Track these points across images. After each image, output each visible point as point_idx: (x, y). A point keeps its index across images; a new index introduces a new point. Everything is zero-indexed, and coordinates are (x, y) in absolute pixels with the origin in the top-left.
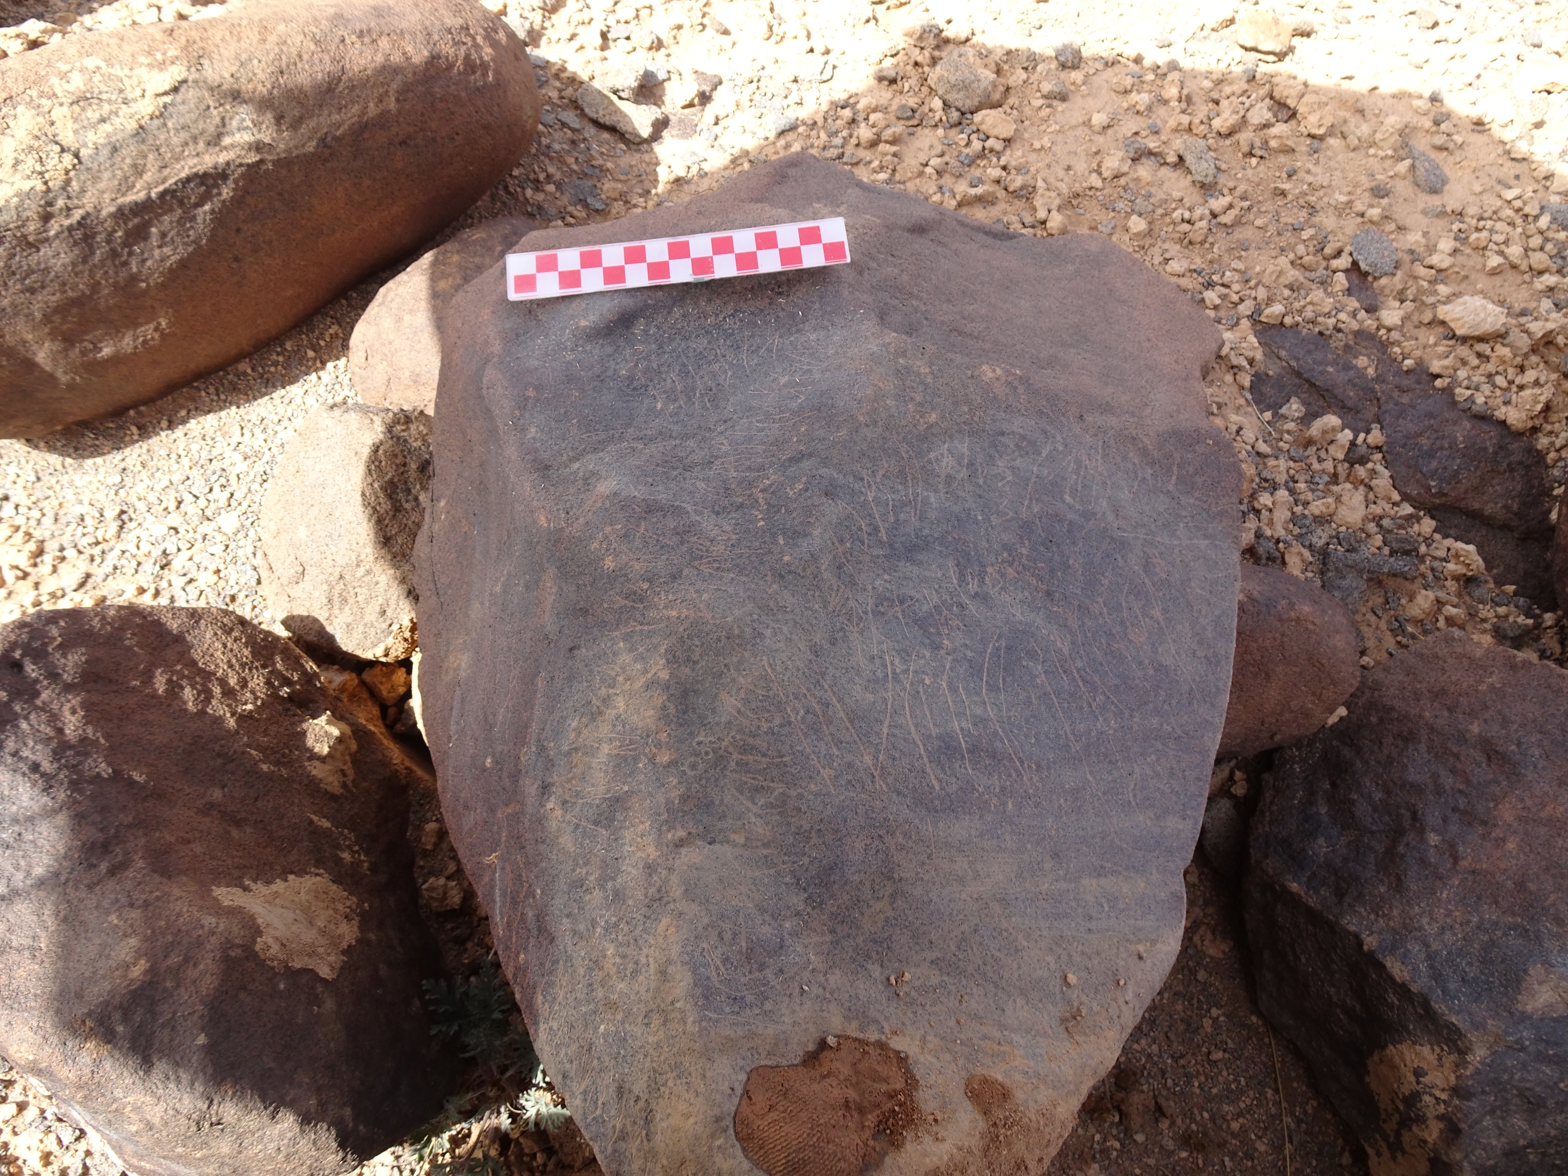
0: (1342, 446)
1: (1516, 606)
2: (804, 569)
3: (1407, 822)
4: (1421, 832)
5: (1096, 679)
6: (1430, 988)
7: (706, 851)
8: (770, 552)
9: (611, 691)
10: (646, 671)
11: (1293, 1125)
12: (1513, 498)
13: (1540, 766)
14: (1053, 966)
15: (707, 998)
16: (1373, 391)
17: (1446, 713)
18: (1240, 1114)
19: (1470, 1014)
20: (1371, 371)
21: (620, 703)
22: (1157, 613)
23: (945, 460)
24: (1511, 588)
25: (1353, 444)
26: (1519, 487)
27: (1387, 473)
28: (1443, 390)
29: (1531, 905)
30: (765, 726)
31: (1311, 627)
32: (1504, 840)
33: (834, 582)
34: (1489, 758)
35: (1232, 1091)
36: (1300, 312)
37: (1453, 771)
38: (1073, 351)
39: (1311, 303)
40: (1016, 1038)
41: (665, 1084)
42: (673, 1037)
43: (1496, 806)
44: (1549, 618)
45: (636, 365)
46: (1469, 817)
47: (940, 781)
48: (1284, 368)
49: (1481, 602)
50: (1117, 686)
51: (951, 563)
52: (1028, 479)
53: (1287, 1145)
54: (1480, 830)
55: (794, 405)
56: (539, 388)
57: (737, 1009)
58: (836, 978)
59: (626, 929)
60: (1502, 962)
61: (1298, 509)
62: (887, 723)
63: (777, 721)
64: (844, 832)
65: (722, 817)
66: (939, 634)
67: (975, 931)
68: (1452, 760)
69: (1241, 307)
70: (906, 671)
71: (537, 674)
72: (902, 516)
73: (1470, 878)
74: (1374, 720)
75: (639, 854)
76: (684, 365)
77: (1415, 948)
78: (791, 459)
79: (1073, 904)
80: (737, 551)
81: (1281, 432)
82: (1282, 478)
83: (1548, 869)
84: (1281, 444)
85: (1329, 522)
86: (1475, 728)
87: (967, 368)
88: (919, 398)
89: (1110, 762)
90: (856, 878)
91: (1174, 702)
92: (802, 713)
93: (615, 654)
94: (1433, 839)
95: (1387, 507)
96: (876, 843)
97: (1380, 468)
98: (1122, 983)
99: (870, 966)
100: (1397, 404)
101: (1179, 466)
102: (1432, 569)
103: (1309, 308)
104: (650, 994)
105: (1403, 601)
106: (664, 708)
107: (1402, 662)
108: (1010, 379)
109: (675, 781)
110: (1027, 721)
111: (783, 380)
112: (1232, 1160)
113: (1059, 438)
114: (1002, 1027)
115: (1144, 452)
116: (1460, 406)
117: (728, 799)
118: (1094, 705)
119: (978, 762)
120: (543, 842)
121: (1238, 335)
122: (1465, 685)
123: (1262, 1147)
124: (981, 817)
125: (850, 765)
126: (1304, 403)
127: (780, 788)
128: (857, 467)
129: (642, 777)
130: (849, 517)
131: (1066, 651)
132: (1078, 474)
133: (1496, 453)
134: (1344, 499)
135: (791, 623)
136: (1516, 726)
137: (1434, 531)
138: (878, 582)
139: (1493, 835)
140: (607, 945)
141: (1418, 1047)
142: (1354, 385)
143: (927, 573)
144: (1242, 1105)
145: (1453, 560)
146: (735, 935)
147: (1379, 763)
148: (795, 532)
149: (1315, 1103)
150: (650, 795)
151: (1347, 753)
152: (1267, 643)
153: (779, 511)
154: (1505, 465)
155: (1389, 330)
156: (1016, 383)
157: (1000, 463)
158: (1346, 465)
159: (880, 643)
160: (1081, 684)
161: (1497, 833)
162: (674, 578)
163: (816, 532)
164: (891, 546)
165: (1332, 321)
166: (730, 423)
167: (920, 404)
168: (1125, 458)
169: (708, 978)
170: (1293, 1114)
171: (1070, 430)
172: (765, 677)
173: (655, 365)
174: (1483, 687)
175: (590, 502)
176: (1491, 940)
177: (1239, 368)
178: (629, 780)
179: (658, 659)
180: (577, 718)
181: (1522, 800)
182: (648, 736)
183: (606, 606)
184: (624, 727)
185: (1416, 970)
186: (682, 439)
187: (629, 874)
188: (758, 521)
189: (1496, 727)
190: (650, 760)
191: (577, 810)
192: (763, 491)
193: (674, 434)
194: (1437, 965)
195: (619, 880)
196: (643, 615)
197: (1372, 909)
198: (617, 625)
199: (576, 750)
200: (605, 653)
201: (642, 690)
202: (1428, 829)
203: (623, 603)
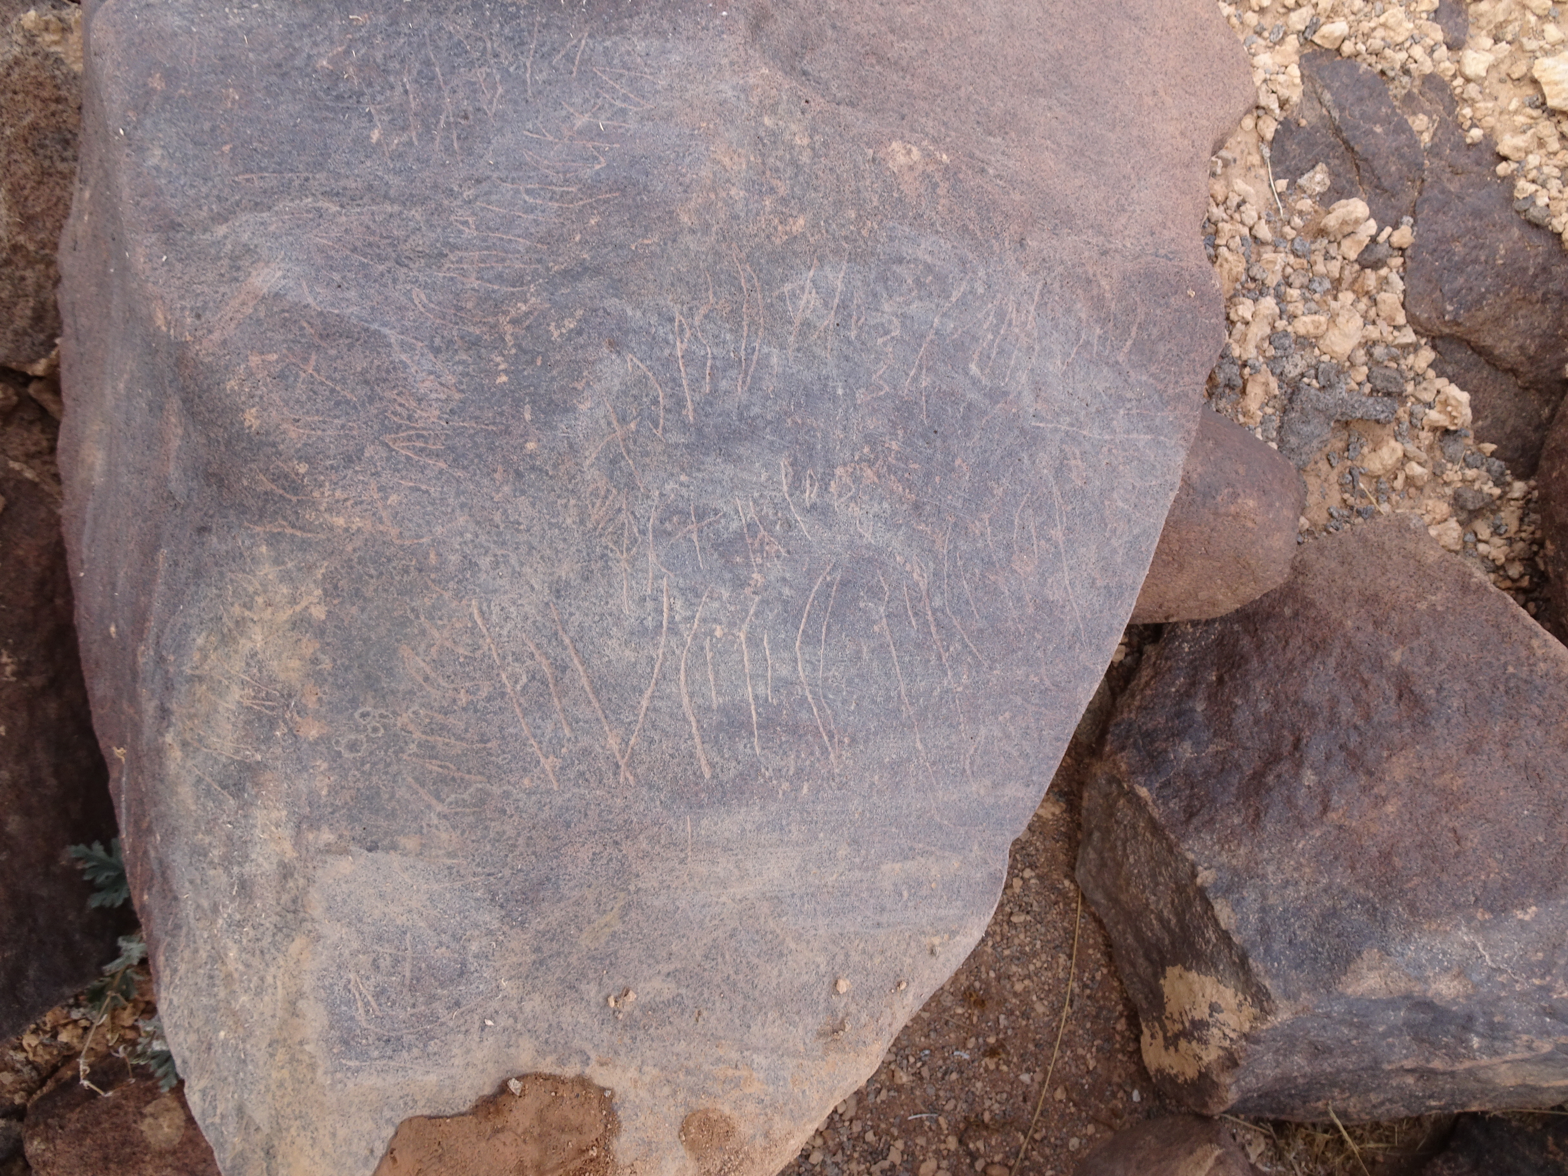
0: (1360, 242)
1: (1488, 471)
2: (555, 466)
3: (1286, 747)
4: (1298, 765)
5: (955, 622)
6: (1253, 944)
7: (362, 861)
8: (507, 432)
9: (247, 613)
10: (293, 601)
11: (1077, 990)
12: (1533, 338)
13: (1454, 721)
14: (823, 968)
15: (346, 1043)
16: (1420, 167)
17: (1370, 628)
18: (1028, 976)
19: (1286, 981)
20: (1426, 138)
21: (257, 638)
22: (1058, 533)
23: (805, 297)
24: (1489, 447)
25: (1374, 240)
26: (1545, 325)
27: (1400, 285)
28: (1503, 178)
29: (1389, 883)
30: (463, 698)
31: (1250, 524)
32: (1384, 800)
33: (602, 484)
34: (1400, 697)
35: (1025, 954)
36: (1367, 36)
37: (1356, 700)
38: (1042, 101)
39: (1384, 25)
40: (759, 1059)
42: (299, 1081)
43: (1389, 757)
44: (1519, 488)
45: (347, 52)
46: (1355, 761)
47: (712, 766)
48: (1322, 117)
49: (1452, 461)
50: (981, 631)
51: (783, 462)
52: (923, 336)
53: (1067, 1008)
54: (1363, 780)
55: (587, 173)
56: (171, 76)
57: (389, 1053)
58: (534, 1004)
59: (252, 933)
60: (1338, 936)
61: (1281, 324)
62: (649, 693)
63: (484, 693)
64: (566, 839)
65: (393, 815)
66: (748, 565)
67: (732, 936)
68: (1359, 685)
69: (1294, 17)
70: (689, 619)
71: (156, 548)
72: (724, 384)
73: (1335, 832)
74: (1288, 611)
75: (272, 845)
76: (428, 63)
77: (1250, 895)
78: (565, 273)
79: (865, 895)
80: (457, 423)
81: (1291, 211)
82: (1273, 280)
83: (1421, 846)
84: (1287, 229)
85: (1313, 346)
86: (1397, 656)
87: (868, 145)
88: (783, 190)
89: (951, 726)
90: (576, 893)
91: (1051, 647)
92: (524, 679)
93: (254, 560)
94: (1309, 777)
95: (1386, 330)
96: (609, 850)
97: (1395, 278)
98: (903, 986)
99: (583, 987)
100: (1443, 191)
101: (1140, 327)
102: (1411, 414)
103: (1380, 33)
104: (276, 1022)
105: (1365, 450)
106: (315, 661)
107: (1341, 543)
108: (930, 168)
109: (325, 766)
110: (850, 682)
111: (581, 121)
112: (1007, 1018)
113: (981, 273)
114: (743, 1047)
115: (1098, 303)
116: (1516, 205)
117: (402, 792)
118: (945, 656)
119: (769, 740)
120: (161, 781)
121: (1279, 59)
122: (1403, 596)
123: (1040, 1008)
124: (762, 808)
125: (586, 752)
126: (1334, 174)
127: (478, 782)
128: (668, 301)
129: (279, 751)
130: (642, 381)
131: (923, 586)
132: (996, 333)
133: (1536, 276)
134: (1341, 320)
135: (524, 549)
136: (1443, 666)
137: (1430, 366)
138: (670, 486)
139: (1376, 790)
140: (230, 944)
141: (1221, 987)
142: (1402, 156)
143: (745, 475)
144: (1032, 967)
145: (1438, 407)
146: (396, 961)
147: (1278, 667)
148: (551, 401)
149: (1105, 971)
150: (287, 777)
151: (1246, 642)
152: (1192, 536)
153: (533, 361)
154: (1540, 294)
155: (1468, 80)
156: (937, 177)
157: (886, 307)
158: (1357, 267)
159: (658, 577)
160: (933, 629)
161: (1381, 789)
162: (349, 460)
163: (584, 407)
164: (699, 431)
165: (1403, 55)
166: (485, 186)
167: (784, 201)
168: (1069, 311)
169: (352, 1018)
170: (1080, 979)
171: (1001, 261)
172: (473, 631)
173: (379, 56)
174: (1422, 606)
175: (235, 303)
176: (1334, 907)
177: (1266, 110)
178: (263, 747)
179: (312, 586)
180: (204, 634)
181: (1420, 758)
182: (290, 696)
183: (245, 483)
184: (260, 671)
185: (1244, 920)
186: (404, 204)
187: (259, 865)
188: (498, 373)
189: (1421, 661)
190: (290, 730)
191: (200, 759)
192: (514, 322)
193: (392, 193)
194: (1269, 920)
195: (248, 869)
196: (296, 512)
197: (1219, 839)
198: (261, 517)
199: (201, 679)
200: (241, 554)
201: (287, 626)
202: (1307, 764)
203: (270, 486)
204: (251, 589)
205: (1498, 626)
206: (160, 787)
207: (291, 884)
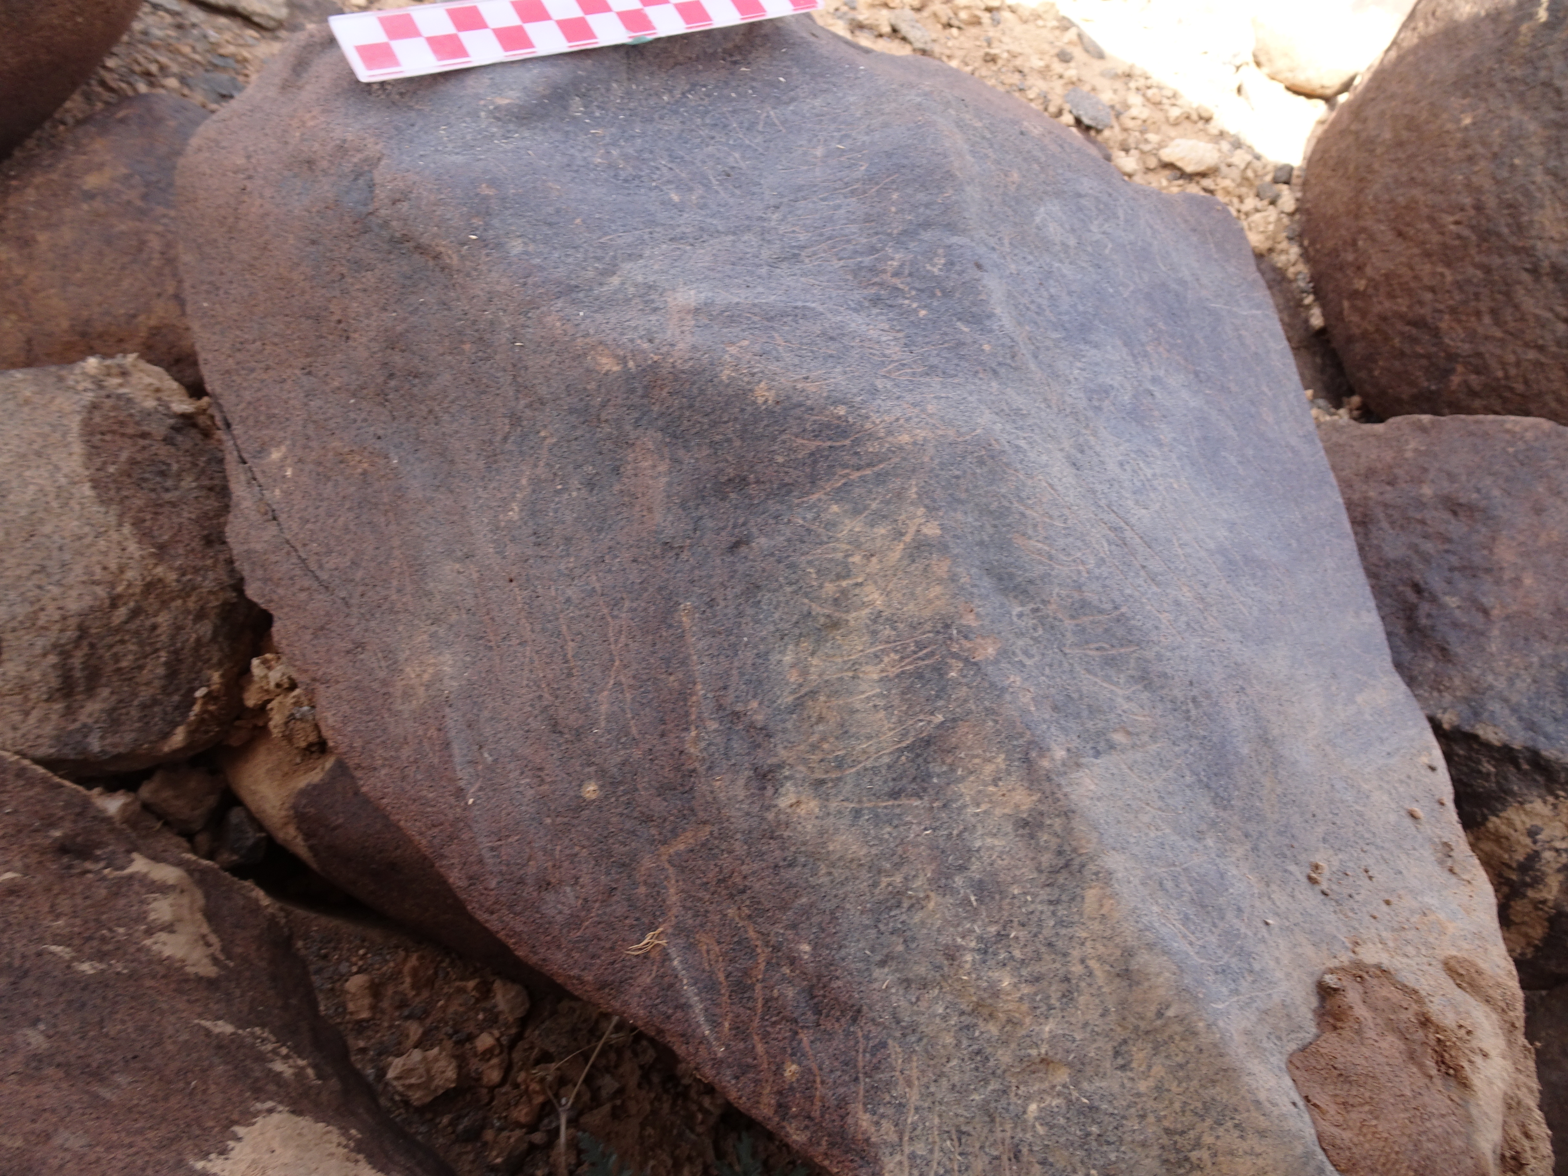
1: (1320, 408)
2: (1012, 359)
3: (1412, 597)
4: (1434, 599)
6: (1532, 739)
7: (1097, 771)
8: (960, 344)
10: (898, 534)
12: (1281, 312)
13: (1508, 504)
14: (1393, 805)
15: (1202, 984)
17: (1389, 488)
21: (874, 596)
23: (1051, 225)
24: (1309, 393)
30: (1084, 570)
32: (1518, 579)
34: (1455, 513)
37: (1426, 536)
40: (1430, 900)
41: (1197, 1145)
42: (1181, 1066)
43: (1491, 550)
44: (1343, 413)
45: (608, 153)
46: (1470, 571)
47: (1242, 605)
51: (1119, 344)
52: (1124, 246)
54: (1489, 578)
55: (859, 174)
56: (495, 183)
57: (1233, 985)
58: (1278, 897)
59: (1023, 934)
62: (1176, 543)
63: (1092, 561)
64: (1215, 691)
65: (1091, 714)
66: (1153, 427)
67: (1332, 787)
68: (1419, 526)
70: (1155, 477)
71: (672, 609)
72: (1053, 291)
73: (1507, 624)
75: (999, 811)
76: (669, 150)
77: (1495, 706)
78: (905, 233)
79: (1366, 728)
80: (918, 350)
86: (1427, 491)
87: (1013, 123)
88: (991, 154)
92: (1105, 544)
93: (831, 525)
94: (1452, 601)
96: (1242, 697)
98: (1444, 801)
99: (1291, 869)
101: (1210, 233)
104: (1113, 1017)
109: (1018, 679)
111: (819, 152)
114: (1413, 892)
117: (1085, 687)
119: (1254, 576)
120: (791, 865)
122: (1388, 459)
124: (1285, 642)
125: (1177, 603)
127: (1133, 653)
129: (963, 692)
130: (1011, 294)
131: (1236, 438)
132: (1156, 239)
135: (1037, 430)
136: (1464, 477)
138: (1075, 371)
139: (1505, 578)
140: (994, 975)
141: (1528, 807)
143: (1108, 357)
148: (973, 314)
159: (1117, 445)
161: (1507, 575)
162: (871, 393)
163: (997, 312)
164: (1063, 327)
166: (785, 209)
167: (997, 162)
169: (1187, 955)
173: (632, 152)
174: (1409, 455)
175: (674, 322)
176: (1560, 672)
178: (940, 703)
179: (912, 508)
180: (791, 647)
181: (1513, 538)
182: (947, 626)
183: (780, 459)
184: (894, 629)
185: (1508, 727)
186: (734, 234)
187: (992, 848)
188: (915, 311)
189: (1446, 484)
190: (966, 660)
191: (848, 787)
192: (896, 274)
193: (720, 228)
194: (1526, 716)
195: (975, 866)
196: (856, 453)
197: (1431, 687)
198: (813, 482)
199: (813, 694)
200: (809, 531)
201: (905, 562)
202: (1440, 595)
203: (813, 445)
204: (839, 556)
205: (1471, 434)
206: (789, 875)
207: (1044, 837)
